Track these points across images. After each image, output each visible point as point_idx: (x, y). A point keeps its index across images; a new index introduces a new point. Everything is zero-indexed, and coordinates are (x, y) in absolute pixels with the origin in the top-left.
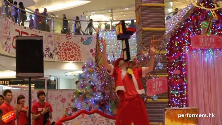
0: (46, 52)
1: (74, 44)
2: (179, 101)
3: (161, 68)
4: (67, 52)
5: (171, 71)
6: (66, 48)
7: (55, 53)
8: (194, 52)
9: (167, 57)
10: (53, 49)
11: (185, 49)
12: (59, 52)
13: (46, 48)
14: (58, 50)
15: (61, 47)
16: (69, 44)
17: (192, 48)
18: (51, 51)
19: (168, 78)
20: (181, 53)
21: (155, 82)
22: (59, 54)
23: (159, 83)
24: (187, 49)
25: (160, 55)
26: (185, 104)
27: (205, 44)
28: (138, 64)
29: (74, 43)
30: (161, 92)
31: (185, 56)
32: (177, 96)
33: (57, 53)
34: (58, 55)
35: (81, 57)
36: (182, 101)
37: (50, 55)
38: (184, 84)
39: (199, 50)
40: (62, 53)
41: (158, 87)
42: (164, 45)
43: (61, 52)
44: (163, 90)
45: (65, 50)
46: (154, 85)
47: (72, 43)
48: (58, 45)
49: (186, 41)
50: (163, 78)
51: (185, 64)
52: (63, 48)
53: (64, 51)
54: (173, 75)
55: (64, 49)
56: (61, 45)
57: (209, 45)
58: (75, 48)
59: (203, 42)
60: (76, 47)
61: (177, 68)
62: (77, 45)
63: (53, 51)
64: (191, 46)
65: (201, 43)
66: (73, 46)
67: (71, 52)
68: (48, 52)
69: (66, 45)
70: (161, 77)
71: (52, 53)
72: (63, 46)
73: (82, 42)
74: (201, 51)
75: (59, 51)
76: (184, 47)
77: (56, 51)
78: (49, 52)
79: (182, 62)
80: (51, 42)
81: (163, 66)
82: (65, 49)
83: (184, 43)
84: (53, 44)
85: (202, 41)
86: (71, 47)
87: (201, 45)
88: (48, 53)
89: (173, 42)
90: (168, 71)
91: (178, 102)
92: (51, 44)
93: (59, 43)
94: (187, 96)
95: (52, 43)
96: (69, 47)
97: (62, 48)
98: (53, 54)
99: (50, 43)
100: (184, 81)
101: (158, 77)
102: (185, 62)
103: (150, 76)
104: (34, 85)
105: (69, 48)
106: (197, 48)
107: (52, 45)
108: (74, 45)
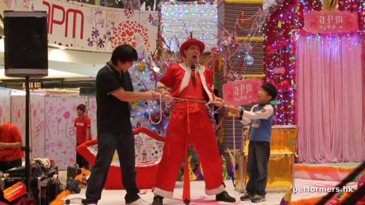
0: (93, 38)
1: (137, 25)
2: (281, 116)
3: (250, 63)
4: (126, 38)
5: (269, 69)
6: (125, 31)
7: (107, 39)
8: (309, 38)
9: (264, 46)
10: (105, 33)
11: (294, 33)
12: (114, 38)
13: (93, 32)
14: (112, 35)
15: (116, 29)
16: (130, 25)
17: (305, 32)
18: (101, 36)
19: (265, 79)
20: (288, 40)
21: (239, 85)
22: (114, 40)
23: (246, 87)
24: (298, 34)
25: (249, 43)
26: (291, 121)
27: (326, 26)
28: (214, 57)
29: (138, 23)
30: (250, 101)
31: (294, 44)
32: (279, 109)
33: (110, 39)
34: (112, 42)
35: (149, 46)
36: (286, 116)
37: (99, 42)
38: (291, 89)
39: (317, 35)
40: (119, 38)
41: (244, 94)
42: (257, 27)
43: (117, 38)
44: (254, 99)
45: (124, 35)
46: (238, 90)
47: (134, 23)
48: (112, 26)
49: (297, 21)
50: (254, 80)
51: (293, 58)
52: (120, 31)
53: (122, 35)
54: (273, 75)
55: (121, 33)
56: (116, 26)
57: (334, 27)
58: (139, 31)
59: (324, 22)
60: (141, 29)
61: (280, 64)
62: (142, 27)
63: (104, 35)
64: (304, 28)
65: (320, 24)
66: (135, 28)
67: (132, 37)
68: (96, 37)
69: (125, 26)
70: (251, 78)
71: (102, 38)
72: (119, 28)
73: (150, 21)
74: (320, 37)
75: (114, 36)
76: (293, 30)
77: (108, 37)
78: (98, 38)
79: (289, 55)
80: (101, 21)
81: (253, 60)
82: (123, 33)
83: (293, 23)
84: (104, 25)
85: (322, 21)
86: (132, 30)
87: (321, 27)
88: (95, 39)
89: (275, 22)
90: (265, 69)
91: (281, 119)
92: (101, 25)
93: (113, 24)
94: (295, 108)
95: (102, 23)
96: (130, 29)
97: (118, 31)
98: (104, 40)
99: (100, 23)
100: (290, 84)
101: (245, 78)
102: (294, 54)
103: (234, 76)
104: (79, 89)
105: (130, 31)
106: (315, 32)
107: (103, 27)
108: (137, 27)
